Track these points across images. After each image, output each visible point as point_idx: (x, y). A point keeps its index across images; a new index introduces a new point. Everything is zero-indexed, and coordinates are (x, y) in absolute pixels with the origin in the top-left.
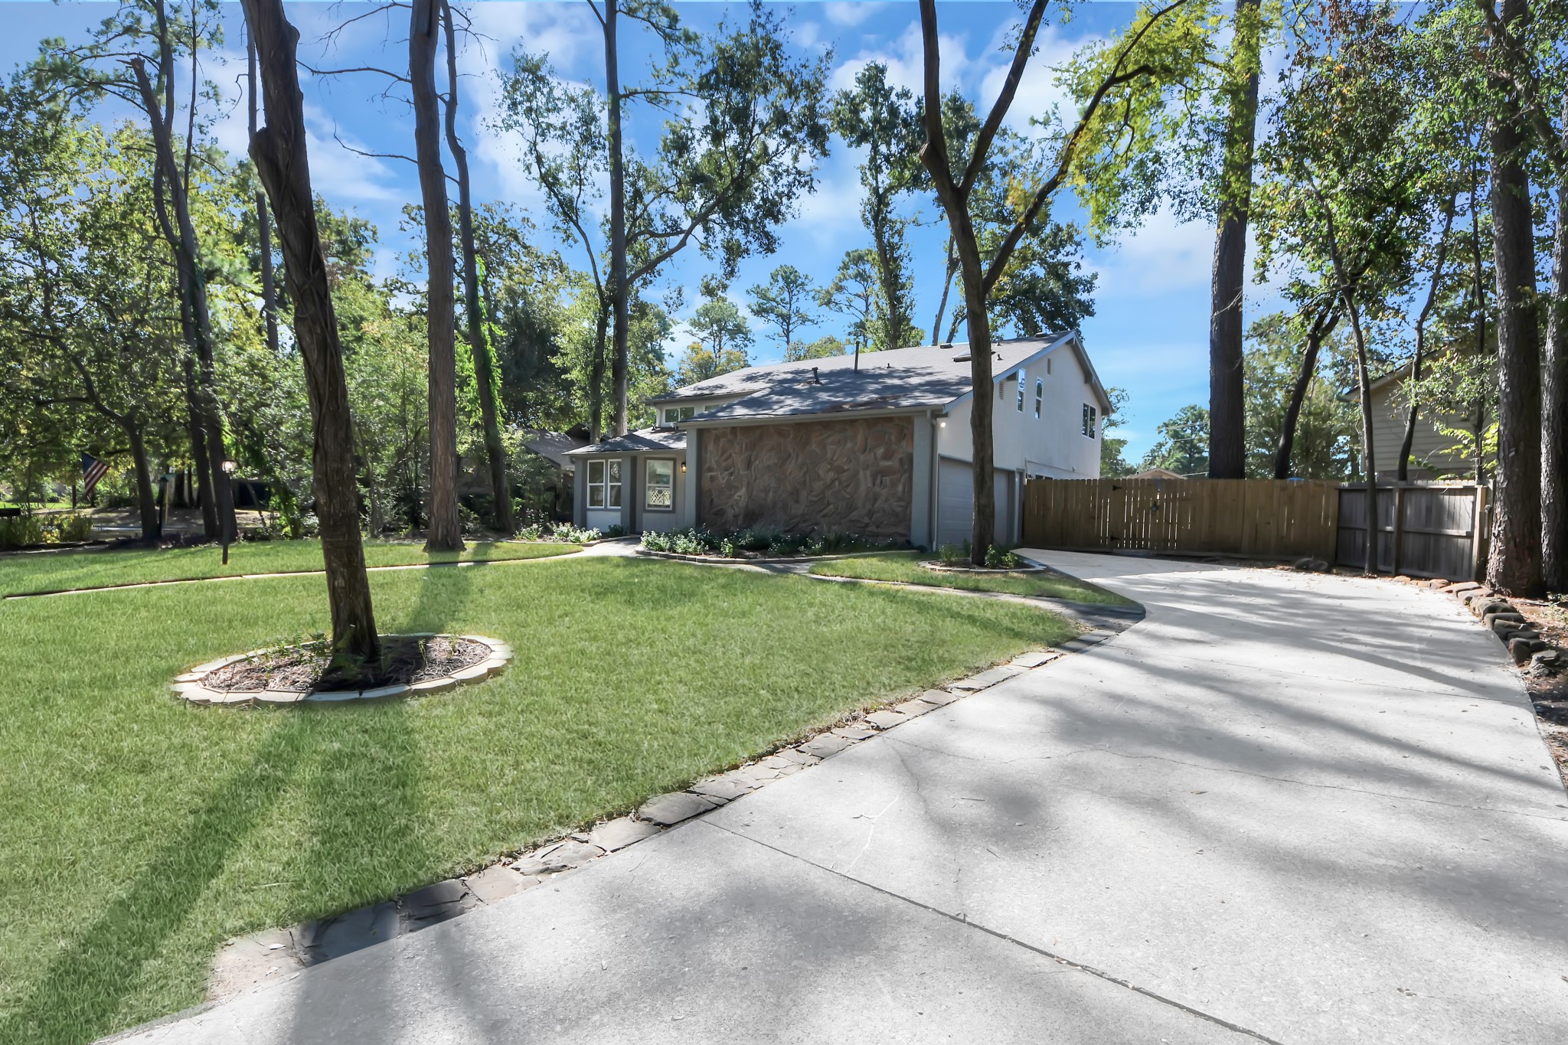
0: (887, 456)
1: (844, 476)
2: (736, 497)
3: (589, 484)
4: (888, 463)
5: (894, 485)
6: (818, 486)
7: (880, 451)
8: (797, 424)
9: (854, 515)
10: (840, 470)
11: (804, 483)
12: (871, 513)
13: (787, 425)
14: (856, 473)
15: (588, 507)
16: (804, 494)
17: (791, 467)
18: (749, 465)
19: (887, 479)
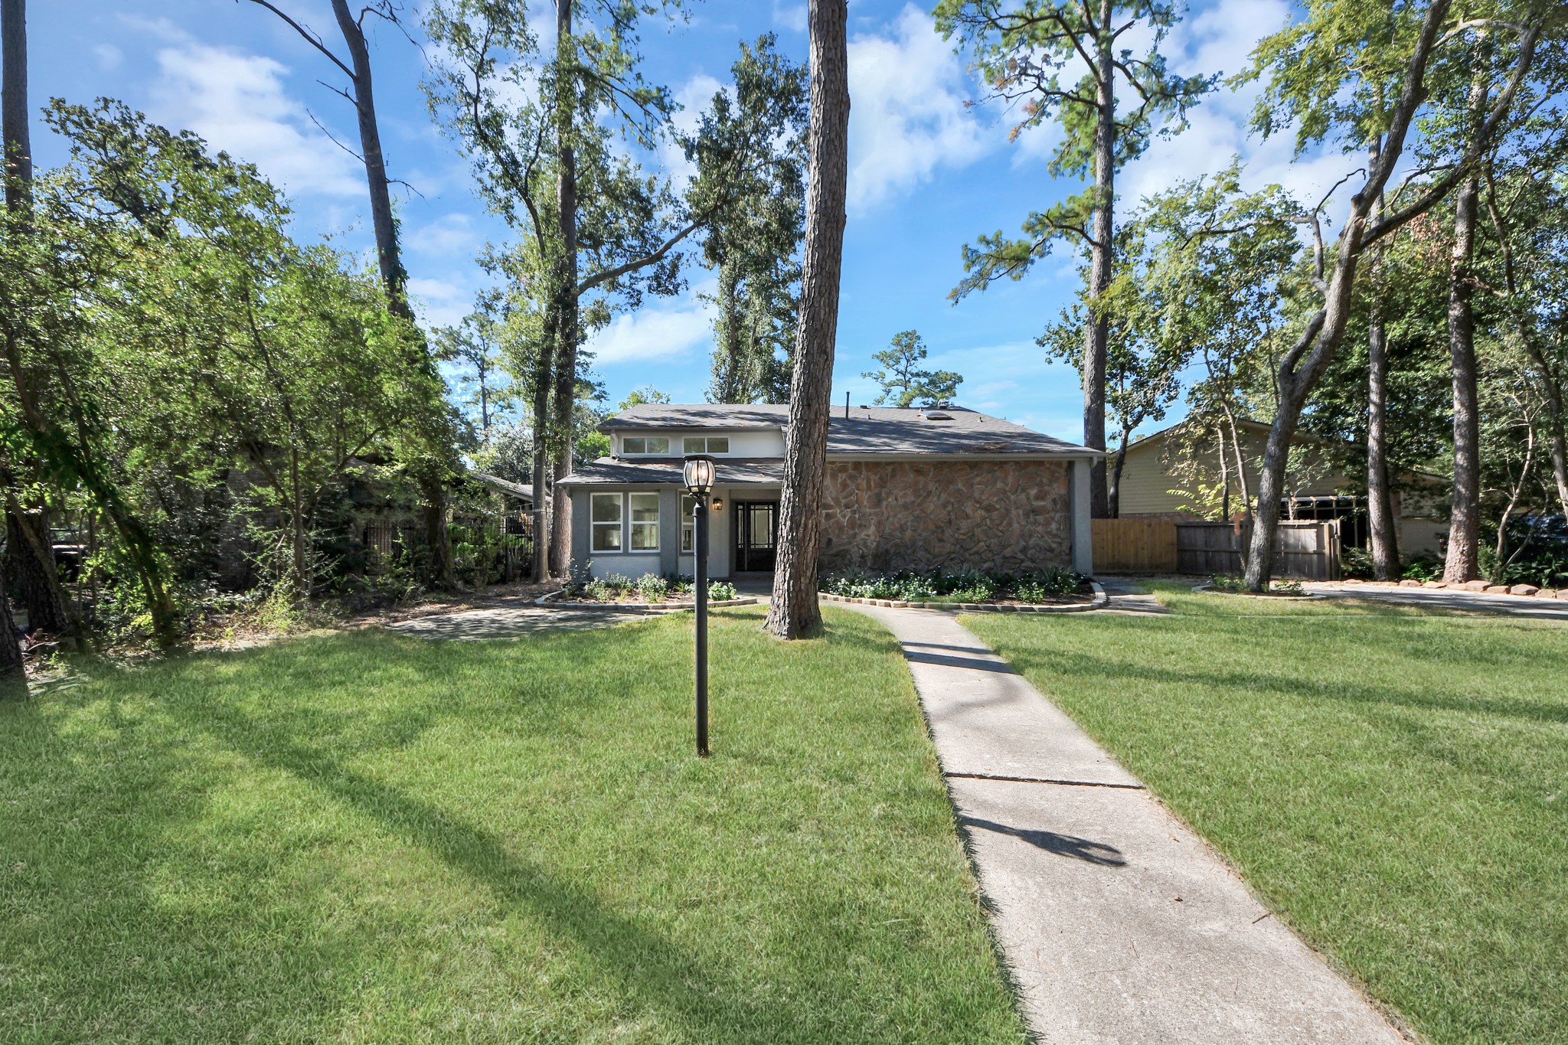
0: (1040, 497)
1: (995, 515)
2: (863, 535)
3: (592, 523)
4: (1042, 503)
5: (1047, 523)
6: (964, 525)
7: (1033, 492)
8: (939, 463)
9: (1008, 552)
10: (989, 509)
11: (950, 522)
12: (1024, 550)
13: (926, 463)
14: (1008, 511)
15: (592, 551)
16: (949, 532)
17: (931, 506)
18: (878, 501)
19: (1040, 518)
